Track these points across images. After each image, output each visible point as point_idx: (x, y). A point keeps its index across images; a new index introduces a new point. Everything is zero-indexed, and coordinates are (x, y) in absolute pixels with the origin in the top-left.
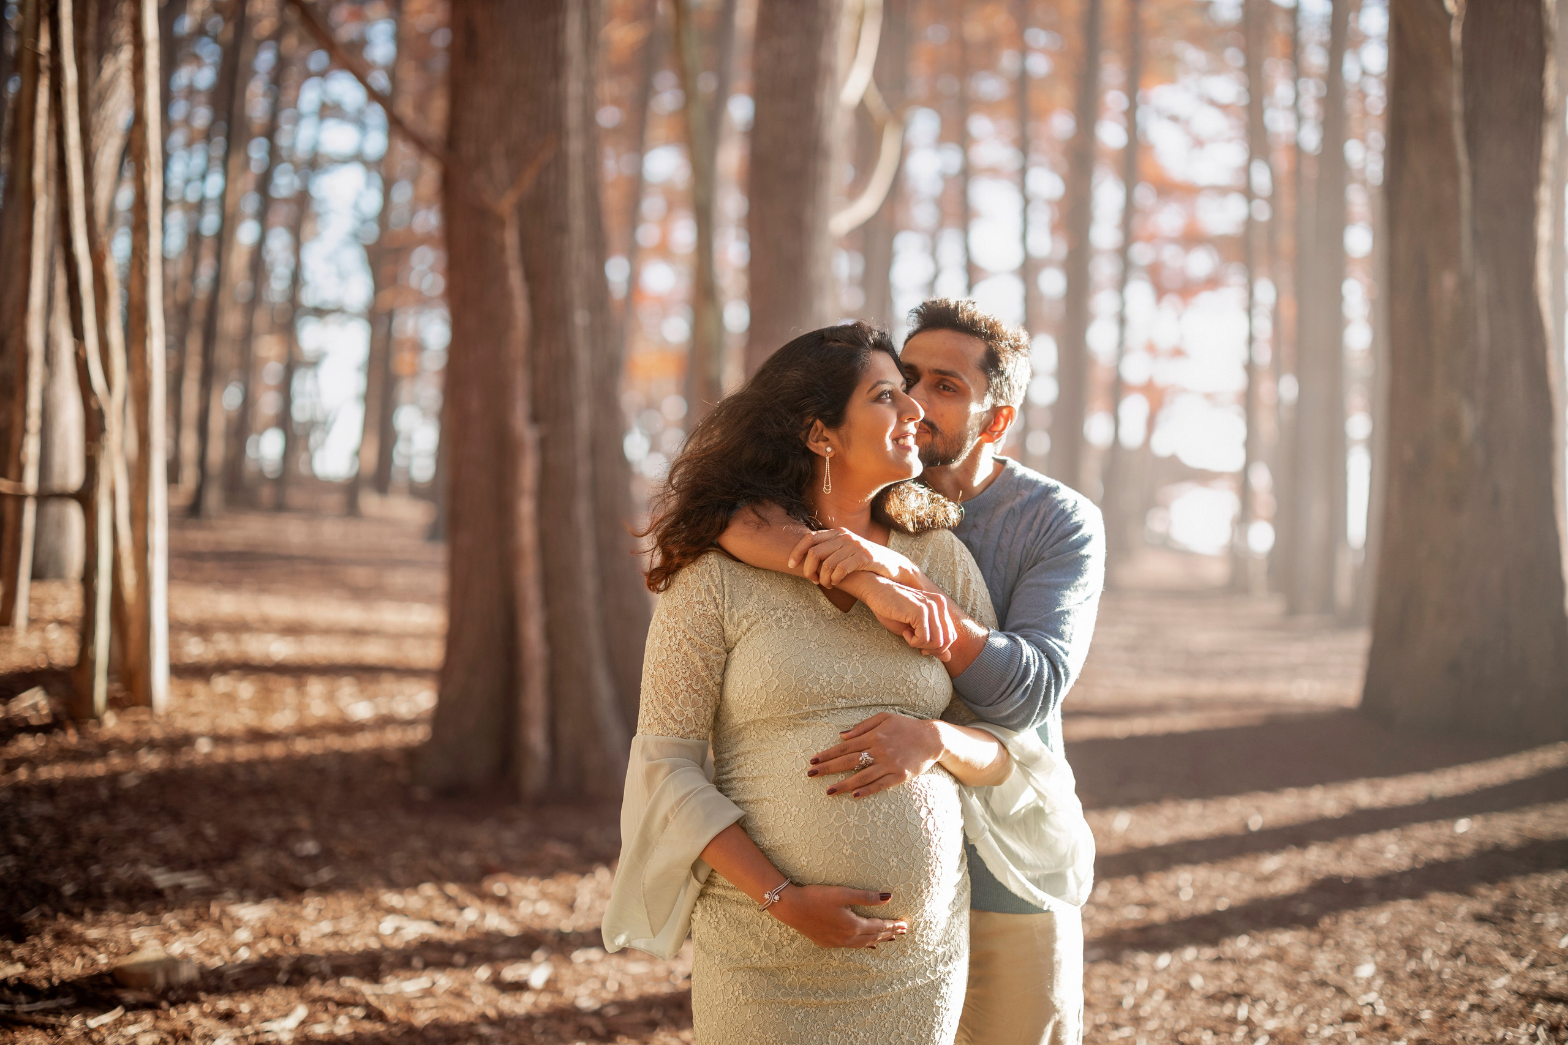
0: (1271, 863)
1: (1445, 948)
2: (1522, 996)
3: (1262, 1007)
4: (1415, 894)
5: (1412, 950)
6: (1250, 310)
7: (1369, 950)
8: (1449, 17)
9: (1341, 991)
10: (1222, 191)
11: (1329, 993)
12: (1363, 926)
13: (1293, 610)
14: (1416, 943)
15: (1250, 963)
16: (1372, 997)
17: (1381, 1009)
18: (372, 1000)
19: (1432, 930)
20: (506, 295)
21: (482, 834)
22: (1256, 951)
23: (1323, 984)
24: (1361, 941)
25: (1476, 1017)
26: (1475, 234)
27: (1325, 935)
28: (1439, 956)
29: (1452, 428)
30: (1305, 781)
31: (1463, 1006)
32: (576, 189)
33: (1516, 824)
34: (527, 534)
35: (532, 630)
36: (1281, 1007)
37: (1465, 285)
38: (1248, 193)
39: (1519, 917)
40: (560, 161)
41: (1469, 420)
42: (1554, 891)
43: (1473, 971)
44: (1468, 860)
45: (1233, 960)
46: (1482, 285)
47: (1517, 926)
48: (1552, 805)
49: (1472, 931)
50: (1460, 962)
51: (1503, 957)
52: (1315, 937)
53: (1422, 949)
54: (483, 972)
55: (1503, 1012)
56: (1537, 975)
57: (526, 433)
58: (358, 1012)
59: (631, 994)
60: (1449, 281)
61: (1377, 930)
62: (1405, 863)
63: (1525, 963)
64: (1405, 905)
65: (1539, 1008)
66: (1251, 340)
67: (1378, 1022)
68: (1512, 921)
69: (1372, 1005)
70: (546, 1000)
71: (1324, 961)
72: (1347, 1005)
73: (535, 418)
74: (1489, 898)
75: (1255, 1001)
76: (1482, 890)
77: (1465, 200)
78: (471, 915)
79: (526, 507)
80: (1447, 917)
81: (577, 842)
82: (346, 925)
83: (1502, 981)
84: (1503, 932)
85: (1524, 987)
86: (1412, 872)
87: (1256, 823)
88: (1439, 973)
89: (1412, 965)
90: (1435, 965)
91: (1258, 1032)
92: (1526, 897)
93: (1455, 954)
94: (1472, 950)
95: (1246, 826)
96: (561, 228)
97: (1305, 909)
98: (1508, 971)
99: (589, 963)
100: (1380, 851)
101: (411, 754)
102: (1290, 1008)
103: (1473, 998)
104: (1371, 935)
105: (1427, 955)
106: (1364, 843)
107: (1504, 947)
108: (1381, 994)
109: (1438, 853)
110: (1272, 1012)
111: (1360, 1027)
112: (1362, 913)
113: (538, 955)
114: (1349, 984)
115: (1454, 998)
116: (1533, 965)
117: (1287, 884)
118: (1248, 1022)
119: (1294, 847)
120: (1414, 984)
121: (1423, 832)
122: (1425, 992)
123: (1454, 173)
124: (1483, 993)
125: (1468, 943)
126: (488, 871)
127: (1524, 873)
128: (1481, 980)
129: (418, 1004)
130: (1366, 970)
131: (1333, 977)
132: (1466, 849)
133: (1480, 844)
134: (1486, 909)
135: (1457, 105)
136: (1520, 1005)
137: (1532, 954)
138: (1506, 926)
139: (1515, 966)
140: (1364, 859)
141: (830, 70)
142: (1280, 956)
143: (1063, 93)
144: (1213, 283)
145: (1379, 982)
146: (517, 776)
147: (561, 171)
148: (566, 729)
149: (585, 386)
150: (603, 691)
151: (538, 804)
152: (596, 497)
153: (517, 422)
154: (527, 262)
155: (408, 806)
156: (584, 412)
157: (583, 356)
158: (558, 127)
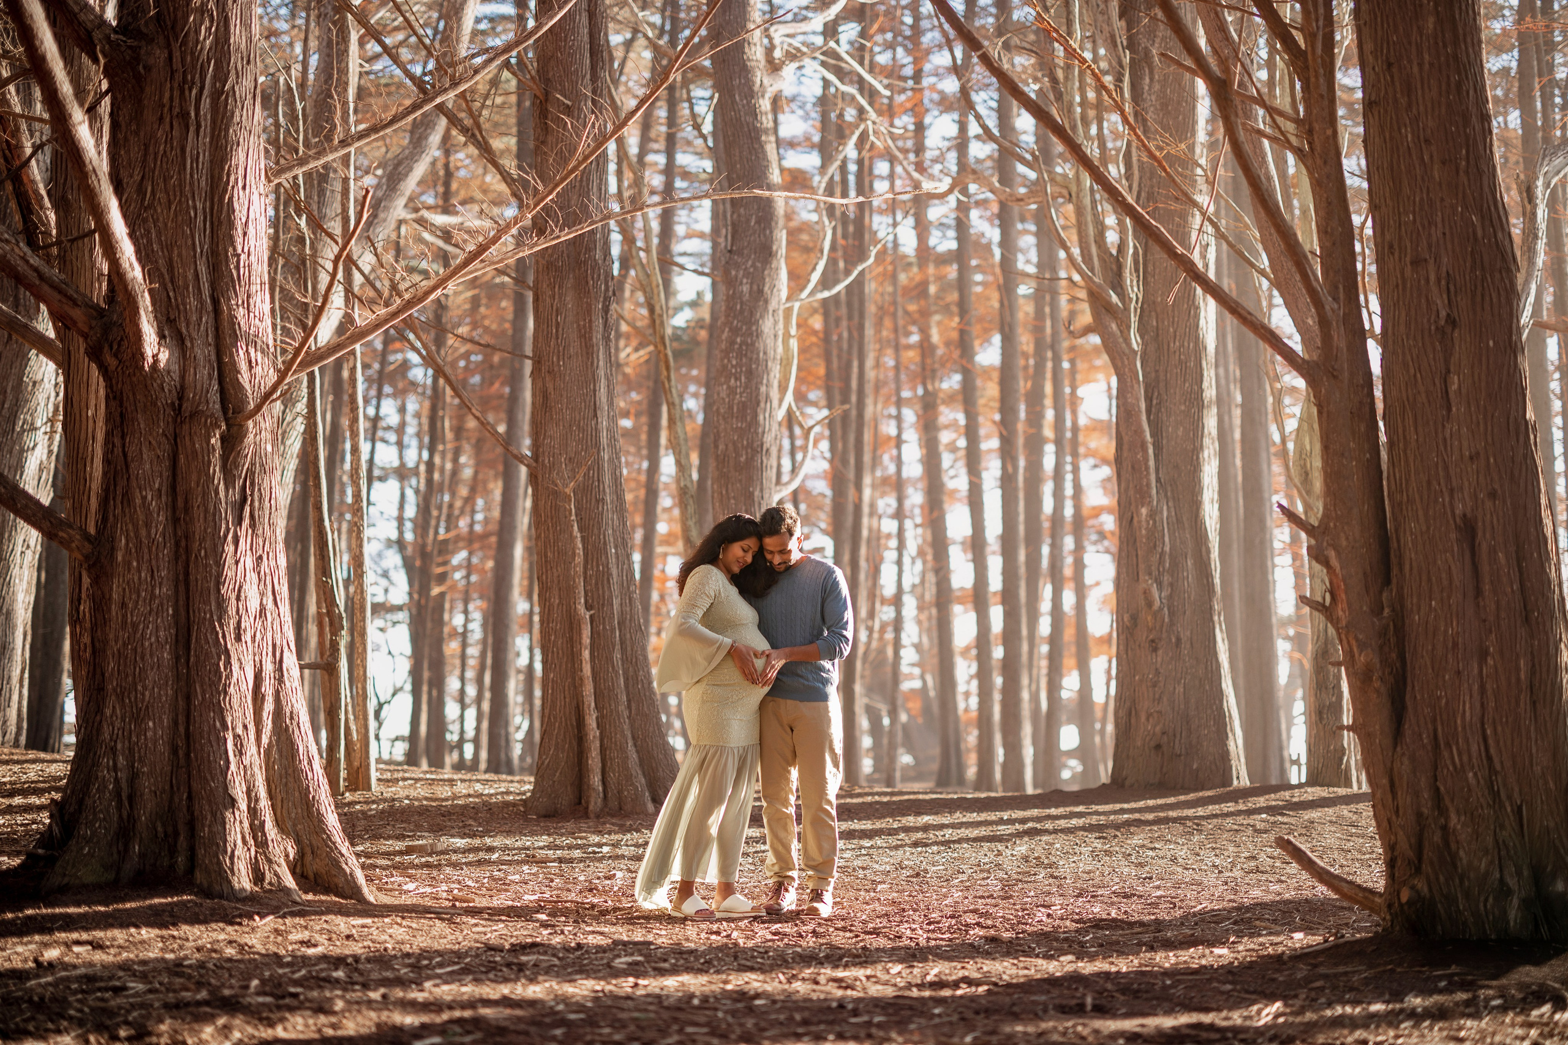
8: (1134, 351)
20: (572, 538)
26: (1159, 481)
29: (1148, 602)
32: (607, 479)
34: (587, 669)
35: (591, 721)
37: (1152, 514)
40: (598, 463)
46: (1165, 513)
57: (584, 614)
60: (1144, 511)
73: (588, 607)
77: (1151, 462)
79: (586, 654)
96: (600, 501)
101: (525, 800)
123: (1144, 447)
135: (1142, 405)
146: (588, 803)
147: (600, 469)
148: (612, 777)
149: (615, 589)
150: (633, 756)
151: (598, 817)
152: (623, 650)
153: (581, 608)
154: (580, 521)
155: (527, 820)
156: (616, 603)
157: (614, 572)
158: (597, 445)
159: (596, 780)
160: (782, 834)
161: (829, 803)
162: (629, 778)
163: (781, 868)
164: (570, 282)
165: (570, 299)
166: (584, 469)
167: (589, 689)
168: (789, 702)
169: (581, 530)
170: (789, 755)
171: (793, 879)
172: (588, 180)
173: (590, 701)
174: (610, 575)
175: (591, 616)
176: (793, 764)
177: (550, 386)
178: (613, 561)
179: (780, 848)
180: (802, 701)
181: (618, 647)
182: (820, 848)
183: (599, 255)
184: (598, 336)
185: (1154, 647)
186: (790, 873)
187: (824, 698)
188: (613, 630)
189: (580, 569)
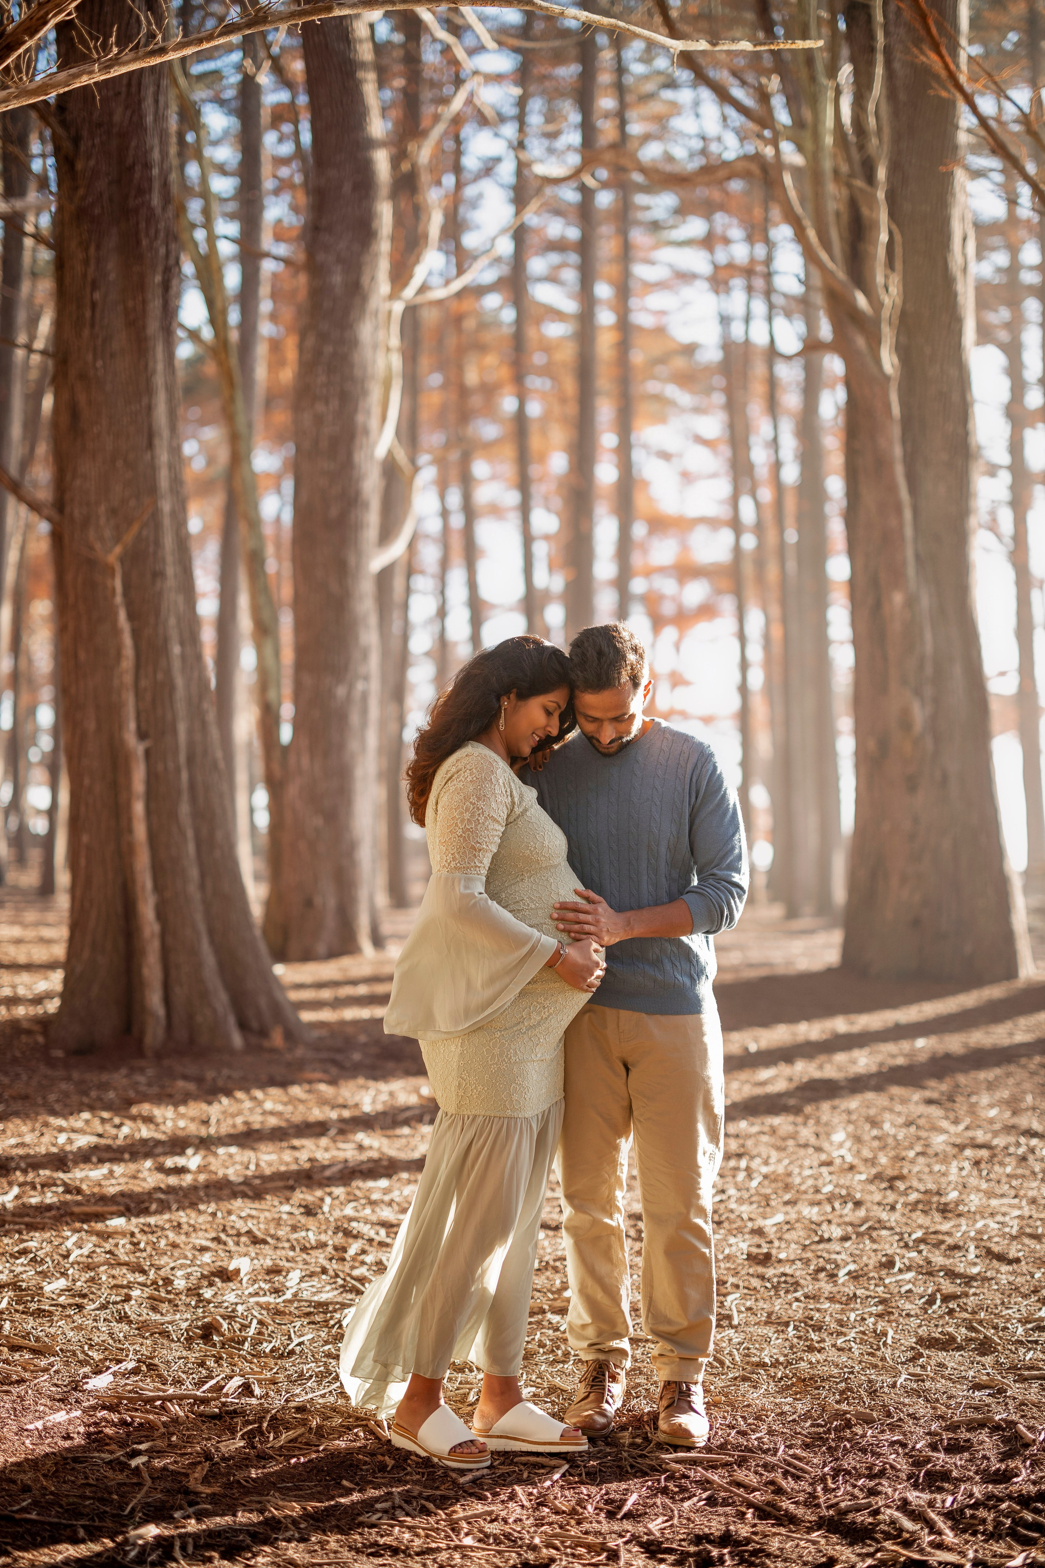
0: (765, 1074)
1: (901, 1120)
2: (954, 1145)
3: (758, 1161)
4: (879, 1088)
5: (874, 1123)
6: (742, 638)
7: (842, 1125)
8: (887, 378)
9: (819, 1149)
10: (713, 523)
11: (811, 1151)
12: (839, 1110)
13: (792, 913)
14: (879, 1118)
15: (748, 1136)
16: (843, 1152)
17: (849, 1159)
18: (67, 1181)
19: (891, 1110)
20: (116, 632)
21: (119, 1078)
22: (755, 1129)
23: (806, 1146)
24: (837, 1119)
25: (921, 1160)
26: (917, 557)
27: (807, 1118)
28: (895, 1126)
29: (906, 724)
30: (793, 1019)
31: (911, 1154)
32: (168, 541)
33: (964, 1040)
34: (140, 831)
35: (147, 910)
36: (773, 1160)
37: (911, 602)
38: (735, 524)
39: (959, 1099)
40: (156, 516)
41: (919, 714)
42: (989, 1082)
43: (923, 1134)
44: (922, 1065)
45: (737, 1136)
46: (925, 601)
47: (958, 1105)
48: (993, 1026)
49: (923, 1109)
50: (913, 1129)
51: (945, 1124)
52: (800, 1119)
53: (883, 1122)
54: (148, 1163)
55: (941, 1156)
56: (970, 1134)
57: (136, 747)
58: (61, 1189)
59: (268, 1171)
60: (898, 598)
61: (849, 1112)
62: (874, 1069)
63: (961, 1127)
64: (870, 1095)
65: (968, 1152)
66: (744, 665)
67: (846, 1166)
68: (954, 1101)
69: (842, 1157)
70: (202, 1178)
71: (806, 1133)
72: (824, 1157)
73: (142, 735)
74: (937, 1088)
75: (752, 1158)
76: (932, 1083)
77: (909, 531)
78: (125, 1130)
79: (139, 808)
80: (904, 1101)
81: (199, 1080)
82: (28, 1139)
83: (942, 1138)
84: (947, 1110)
85: (958, 1141)
86: (879, 1074)
87: (753, 1048)
88: (895, 1137)
89: (875, 1132)
90: (892, 1131)
91: (755, 1175)
92: (966, 1086)
93: (908, 1124)
94: (921, 1122)
95: (747, 1049)
96: (158, 575)
97: (792, 1102)
98: (947, 1132)
99: (231, 1156)
100: (854, 1062)
101: (45, 1023)
102: (779, 1161)
103: (918, 1149)
104: (845, 1116)
105: (887, 1126)
106: (840, 1057)
107: (947, 1118)
108: (850, 1150)
109: (900, 1061)
110: (766, 1163)
111: (831, 1169)
112: (837, 1102)
113: (190, 1151)
114: (826, 1145)
115: (906, 1149)
116: (967, 1128)
117: (780, 1086)
118: (748, 1169)
119: (783, 1063)
120: (876, 1144)
121: (890, 1048)
122: (883, 1148)
123: (898, 509)
124: (927, 1146)
125: (919, 1117)
126: (130, 1103)
127: (965, 1071)
128: (926, 1139)
129: (103, 1183)
130: (839, 1136)
131: (813, 1140)
132: (923, 1058)
133: (934, 1053)
134: (935, 1095)
135: (898, 451)
136: (955, 1151)
137: (967, 1121)
138: (949, 1105)
139: (952, 1129)
140: (840, 1069)
141: (366, 432)
142: (773, 1131)
143: (559, 435)
144: (707, 611)
145: (848, 1144)
146: (142, 1033)
147: (157, 526)
148: (179, 993)
149: (181, 707)
150: (209, 959)
151: (159, 1056)
152: (193, 800)
153: (130, 737)
154: (129, 605)
155: (51, 1063)
156: (182, 728)
157: (179, 681)
158: (153, 490)
159: (155, 999)
160: (602, 1268)
161: (702, 1212)
162: (205, 995)
163: (600, 1333)
164: (112, 241)
165: (112, 267)
166: (135, 529)
167: (142, 861)
168: (624, 1014)
169: (131, 617)
170: (618, 1114)
171: (623, 1353)
172: (139, 84)
173: (145, 880)
174: (172, 688)
175: (147, 753)
176: (622, 1132)
177: (82, 399)
178: (177, 665)
179: (600, 1296)
180: (650, 1012)
181: (185, 797)
182: (683, 1300)
183: (156, 200)
184: (153, 326)
185: (912, 784)
186: (616, 1344)
187: (694, 1006)
188: (178, 770)
189: (128, 679)
